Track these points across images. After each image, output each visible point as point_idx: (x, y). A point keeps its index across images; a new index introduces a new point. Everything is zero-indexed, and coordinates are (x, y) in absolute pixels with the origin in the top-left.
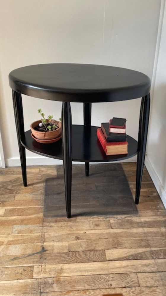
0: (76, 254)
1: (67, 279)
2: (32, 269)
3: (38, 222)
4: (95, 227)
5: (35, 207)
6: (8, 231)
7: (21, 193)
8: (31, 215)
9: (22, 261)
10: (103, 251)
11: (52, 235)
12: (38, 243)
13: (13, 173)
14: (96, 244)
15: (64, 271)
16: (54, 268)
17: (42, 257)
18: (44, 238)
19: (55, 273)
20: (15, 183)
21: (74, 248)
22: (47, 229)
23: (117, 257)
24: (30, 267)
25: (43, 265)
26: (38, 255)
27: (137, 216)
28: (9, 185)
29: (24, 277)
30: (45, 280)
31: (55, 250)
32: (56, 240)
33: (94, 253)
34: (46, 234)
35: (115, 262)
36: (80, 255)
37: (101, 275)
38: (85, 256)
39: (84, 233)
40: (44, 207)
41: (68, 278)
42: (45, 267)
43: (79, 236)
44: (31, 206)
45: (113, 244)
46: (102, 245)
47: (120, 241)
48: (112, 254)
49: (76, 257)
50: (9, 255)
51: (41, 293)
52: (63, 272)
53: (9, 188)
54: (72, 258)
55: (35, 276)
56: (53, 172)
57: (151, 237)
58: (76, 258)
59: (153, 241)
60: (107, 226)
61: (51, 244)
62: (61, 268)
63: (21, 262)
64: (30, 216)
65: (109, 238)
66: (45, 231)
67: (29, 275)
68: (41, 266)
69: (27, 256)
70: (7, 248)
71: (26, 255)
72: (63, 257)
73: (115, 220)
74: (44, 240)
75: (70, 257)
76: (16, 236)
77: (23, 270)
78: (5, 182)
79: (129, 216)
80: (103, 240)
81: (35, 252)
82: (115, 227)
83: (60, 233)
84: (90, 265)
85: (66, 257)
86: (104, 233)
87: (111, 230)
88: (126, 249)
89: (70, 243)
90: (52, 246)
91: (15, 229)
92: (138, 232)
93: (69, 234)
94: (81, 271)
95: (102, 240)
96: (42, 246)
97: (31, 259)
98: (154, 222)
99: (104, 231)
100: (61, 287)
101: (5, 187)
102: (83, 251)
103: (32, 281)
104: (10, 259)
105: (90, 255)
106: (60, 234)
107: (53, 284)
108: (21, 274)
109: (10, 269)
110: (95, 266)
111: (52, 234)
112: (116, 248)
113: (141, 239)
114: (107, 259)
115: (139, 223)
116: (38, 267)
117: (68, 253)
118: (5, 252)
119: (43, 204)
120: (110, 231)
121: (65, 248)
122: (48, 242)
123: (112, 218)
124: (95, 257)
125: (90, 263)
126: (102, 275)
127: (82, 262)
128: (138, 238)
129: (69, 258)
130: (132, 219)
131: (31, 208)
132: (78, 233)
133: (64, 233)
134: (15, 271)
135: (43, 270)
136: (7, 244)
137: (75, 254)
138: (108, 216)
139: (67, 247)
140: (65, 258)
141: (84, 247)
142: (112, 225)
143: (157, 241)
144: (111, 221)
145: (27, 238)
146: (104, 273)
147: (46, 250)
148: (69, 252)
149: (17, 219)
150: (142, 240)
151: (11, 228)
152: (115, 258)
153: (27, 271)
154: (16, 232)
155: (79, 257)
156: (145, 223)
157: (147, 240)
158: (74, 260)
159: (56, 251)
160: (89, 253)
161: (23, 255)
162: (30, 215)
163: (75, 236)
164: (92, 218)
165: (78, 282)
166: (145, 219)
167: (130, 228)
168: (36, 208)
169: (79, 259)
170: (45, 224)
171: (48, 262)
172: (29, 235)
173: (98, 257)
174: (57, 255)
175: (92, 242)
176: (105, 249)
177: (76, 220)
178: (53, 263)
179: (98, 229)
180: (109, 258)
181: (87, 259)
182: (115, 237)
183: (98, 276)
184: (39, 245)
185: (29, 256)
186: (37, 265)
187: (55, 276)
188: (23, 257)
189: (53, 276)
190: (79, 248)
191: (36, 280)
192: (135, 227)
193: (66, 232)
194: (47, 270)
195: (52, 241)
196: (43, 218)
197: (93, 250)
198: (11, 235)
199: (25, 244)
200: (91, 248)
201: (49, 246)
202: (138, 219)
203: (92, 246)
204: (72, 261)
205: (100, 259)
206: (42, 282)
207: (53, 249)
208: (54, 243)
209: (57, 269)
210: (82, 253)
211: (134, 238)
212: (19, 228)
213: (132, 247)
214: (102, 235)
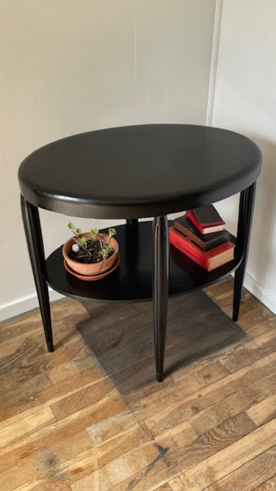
0: (212, 437)
1: (228, 480)
2: (168, 489)
3: (120, 408)
4: (207, 381)
5: (95, 383)
6: (84, 442)
7: (53, 367)
8: (101, 399)
9: (145, 483)
10: (243, 415)
11: (158, 421)
12: (146, 442)
14: (227, 407)
15: (214, 469)
16: (199, 472)
17: (169, 462)
18: (150, 431)
19: (205, 480)
20: (29, 352)
21: (202, 427)
22: (141, 414)
24: (163, 487)
25: (180, 475)
26: (160, 462)
27: (248, 340)
28: (21, 358)
31: (179, 442)
32: (169, 426)
33: (234, 423)
34: (146, 422)
35: (270, 424)
36: (219, 435)
37: (265, 452)
38: (226, 434)
39: (199, 397)
40: (109, 377)
41: (228, 478)
42: (185, 476)
43: (196, 406)
44: (87, 383)
45: (249, 397)
46: (235, 405)
47: (253, 389)
48: (257, 413)
49: (215, 440)
50: (117, 482)
52: (215, 473)
53: (26, 365)
54: (212, 445)
56: (77, 310)
58: (216, 442)
60: (221, 373)
62: (208, 468)
63: (145, 486)
64: (100, 402)
65: (236, 390)
66: (142, 417)
68: (178, 479)
69: (147, 472)
70: (106, 473)
71: (144, 472)
73: (225, 358)
74: (152, 434)
75: (207, 444)
76: (103, 446)
78: (9, 357)
79: (237, 344)
80: (232, 396)
81: (153, 460)
82: (232, 368)
83: (166, 412)
84: (241, 443)
85: (202, 447)
86: (225, 385)
87: (231, 376)
88: (269, 398)
89: (190, 421)
90: (170, 438)
91: (93, 435)
92: (266, 365)
93: (180, 408)
94: (237, 459)
95: (230, 397)
96: (155, 444)
97: (156, 474)
98: (275, 340)
99: (223, 382)
101: (17, 366)
102: (218, 427)
104: (123, 488)
105: (231, 428)
106: (167, 414)
110: (249, 441)
111: (155, 418)
112: (255, 402)
114: (257, 424)
116: (175, 482)
117: (200, 439)
118: (107, 482)
119: (105, 373)
120: (231, 378)
121: (190, 433)
122: (159, 434)
123: (218, 356)
124: (240, 429)
125: (240, 441)
126: (267, 452)
127: (229, 445)
128: (272, 374)
129: (208, 447)
130: (245, 347)
131: (91, 388)
132: (190, 401)
133: (172, 409)
135: (185, 482)
136: (99, 465)
137: (210, 437)
138: (212, 356)
139: (192, 430)
140: (202, 449)
141: (215, 419)
142: (226, 367)
144: (221, 362)
145: (124, 442)
146: (267, 447)
147: (167, 449)
148: (200, 437)
149: (83, 416)
151: (84, 436)
152: (265, 418)
154: (99, 439)
155: (219, 439)
159: (181, 443)
160: (229, 426)
161: (137, 473)
162: (98, 401)
163: (190, 407)
164: (192, 367)
165: (243, 477)
167: (252, 362)
168: (98, 383)
169: (221, 441)
170: (133, 406)
171: (183, 467)
172: (124, 436)
173: (243, 427)
174: (187, 449)
175: (219, 407)
176: (243, 409)
177: (173, 381)
178: (191, 465)
179: (214, 383)
180: (259, 422)
181: (231, 436)
182: (244, 385)
183: (263, 455)
184: (150, 445)
185: (148, 470)
186: (171, 480)
187: (209, 484)
188: (141, 476)
189: (206, 486)
190: (210, 425)
192: (257, 358)
193: (173, 407)
194: (192, 480)
195: (165, 430)
196: (123, 398)
197: (229, 419)
198: (95, 447)
199: (128, 453)
200: (225, 417)
201: (167, 441)
202: (253, 344)
203: (224, 413)
204: (215, 449)
205: (247, 428)
207: (175, 442)
208: (169, 432)
209: (204, 472)
210: (219, 429)
211: (268, 376)
212: (98, 429)
213: (273, 391)
214: (224, 389)
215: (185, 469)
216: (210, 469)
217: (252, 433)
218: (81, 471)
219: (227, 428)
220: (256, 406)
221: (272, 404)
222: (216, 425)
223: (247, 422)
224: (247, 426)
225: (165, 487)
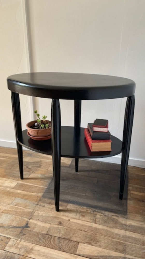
2: (8, 240)
3: (36, 200)
4: (80, 217)
6: (9, 201)
7: (36, 173)
8: (34, 193)
9: (5, 230)
10: (76, 243)
11: (40, 215)
12: (26, 218)
13: (38, 157)
14: (74, 234)
15: (33, 251)
16: (26, 246)
17: (22, 232)
18: (33, 216)
19: (24, 251)
20: (36, 165)
21: (52, 232)
22: (39, 208)
24: (8, 238)
25: (19, 240)
26: (20, 230)
27: (124, 217)
28: (31, 165)
30: (13, 255)
31: (36, 229)
32: (41, 220)
33: (67, 243)
34: (36, 212)
36: (55, 241)
38: (58, 243)
39: (68, 220)
40: (47, 188)
42: (19, 242)
43: (62, 222)
44: (38, 185)
45: (90, 239)
46: (79, 237)
47: (97, 238)
48: (84, 249)
49: (50, 241)
53: (30, 168)
54: (46, 242)
55: (7, 248)
56: (68, 162)
57: (130, 243)
58: (50, 242)
59: (131, 247)
60: (91, 219)
61: (35, 222)
62: (32, 248)
63: (3, 232)
64: (32, 194)
65: (88, 231)
66: (37, 209)
67: (3, 245)
68: (16, 240)
69: (11, 228)
71: (10, 227)
73: (102, 216)
76: (13, 207)
77: (1, 239)
78: (29, 162)
79: (117, 215)
80: (82, 232)
81: (19, 226)
82: (99, 222)
83: (48, 214)
84: (58, 253)
85: (42, 238)
86: (86, 225)
88: (100, 248)
89: (51, 226)
90: (35, 224)
91: (15, 201)
92: (119, 234)
93: (55, 217)
95: (81, 231)
96: (28, 222)
97: (12, 231)
98: (140, 228)
101: (27, 166)
102: (59, 238)
103: (2, 252)
105: (63, 243)
106: (47, 215)
110: (63, 255)
111: (41, 213)
112: (90, 244)
114: (77, 253)
115: (124, 226)
116: (14, 241)
117: (45, 235)
119: (48, 186)
120: (93, 225)
121: (45, 229)
122: (34, 219)
123: (99, 212)
124: (66, 247)
125: (59, 252)
127: (52, 248)
128: (117, 240)
129: (44, 241)
130: (118, 219)
131: (36, 187)
132: (62, 219)
133: (51, 215)
135: (16, 244)
136: (2, 212)
137: (50, 238)
138: (97, 210)
139: (47, 229)
140: (40, 239)
141: (62, 234)
142: (96, 220)
143: (134, 249)
144: (97, 215)
145: (20, 211)
147: (28, 227)
148: (47, 234)
149: (21, 193)
150: (120, 243)
151: (12, 199)
152: (85, 254)
153: (3, 241)
154: (15, 204)
155: (52, 242)
156: (130, 227)
157: (124, 245)
158: (47, 244)
159: (36, 230)
160: (63, 242)
161: (8, 225)
162: (32, 192)
163: (59, 221)
164: (81, 208)
166: (131, 223)
167: (113, 227)
168: (41, 187)
169: (52, 244)
170: (40, 203)
171: (24, 238)
172: (23, 209)
173: (69, 248)
174: (34, 234)
175: (71, 231)
176: (80, 241)
177: (67, 207)
178: (28, 241)
179: (83, 220)
180: (80, 253)
181: (59, 246)
182: (95, 232)
185: (12, 228)
186: (13, 239)
187: (23, 255)
188: (8, 227)
189: (21, 254)
190: (57, 234)
191: (6, 252)
192: (119, 227)
193: (53, 215)
194: (19, 246)
195: (38, 220)
196: (41, 198)
197: (68, 239)
198: (9, 205)
199: (15, 216)
200: (67, 237)
201: (33, 224)
202: (124, 221)
203: (69, 235)
204: (45, 244)
205: (70, 250)
206: (9, 256)
207: (35, 228)
208: (38, 222)
209: (28, 248)
210: (58, 239)
211: (113, 239)
212: (19, 201)
213: (106, 247)
214: (83, 226)
215: (23, 240)
216: (32, 249)
217: (69, 254)
219: (62, 242)
220: (88, 245)
221: (98, 251)
222: (59, 237)
223: (74, 248)
224: (71, 249)
225: (8, 239)
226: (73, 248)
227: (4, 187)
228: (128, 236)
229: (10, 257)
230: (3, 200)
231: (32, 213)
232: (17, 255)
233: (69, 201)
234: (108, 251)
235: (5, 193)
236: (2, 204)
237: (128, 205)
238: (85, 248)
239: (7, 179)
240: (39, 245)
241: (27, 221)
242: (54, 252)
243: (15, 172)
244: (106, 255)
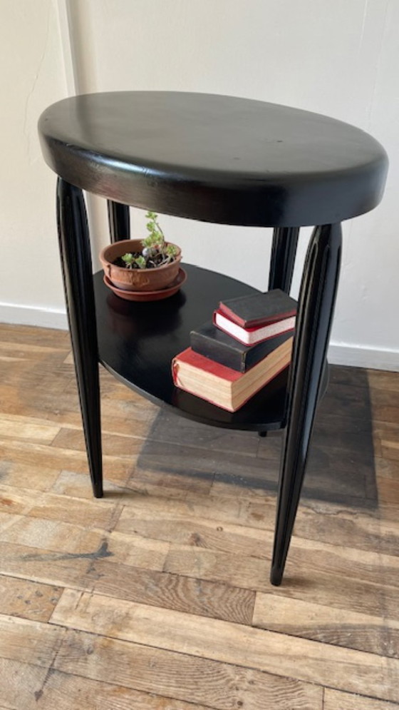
0: (177, 585)
1: (131, 650)
2: (56, 595)
3: (119, 476)
4: (251, 521)
5: (126, 436)
6: (44, 481)
7: (109, 398)
8: (112, 455)
9: (45, 567)
10: (249, 594)
11: (139, 518)
12: (99, 528)
14: (238, 567)
15: (131, 622)
16: (111, 609)
17: (94, 570)
18: (117, 521)
19: (106, 624)
21: (177, 564)
23: (281, 622)
24: (56, 588)
25: (87, 592)
26: (85, 563)
27: (371, 516)
29: (30, 611)
30: (77, 635)
31: (132, 558)
32: (144, 533)
33: (223, 594)
34: (125, 509)
35: (274, 637)
36: (188, 590)
37: (222, 662)
38: (198, 596)
39: (218, 529)
40: (146, 441)
41: (133, 648)
42: (90, 599)
43: (202, 536)
44: (119, 432)
46: (254, 575)
47: (304, 576)
48: (272, 608)
49: (176, 591)
50: (22, 543)
51: (51, 670)
52: (126, 627)
54: (164, 594)
55: (56, 617)
57: (395, 585)
58: (174, 594)
61: (127, 538)
62: (127, 614)
63: (40, 571)
64: (107, 458)
66: (127, 501)
67: (44, 610)
68: (80, 594)
69: (60, 559)
70: (25, 525)
71: (58, 555)
72: (143, 583)
73: (309, 514)
74: (116, 525)
76: (57, 498)
77: (36, 592)
79: (350, 509)
80: (261, 561)
81: (83, 552)
82: (304, 531)
83: (160, 516)
84: (202, 624)
85: (151, 585)
88: (315, 605)
89: (173, 548)
90: (128, 545)
91: (60, 481)
92: (362, 562)
93: (181, 523)
94: (173, 637)
95: (257, 560)
96: (105, 539)
97: (66, 568)
100: (106, 669)
102: (199, 581)
103: (44, 629)
104: (19, 554)
105: (213, 596)
106: (158, 518)
107: (92, 652)
108: (27, 602)
109: (7, 583)
110: (216, 631)
111: (140, 513)
112: (287, 593)
113: (367, 586)
114: (255, 620)
115: (371, 537)
116: (73, 595)
117: (159, 575)
118: (15, 534)
119: (147, 434)
121: (156, 559)
122: (122, 531)
124: (223, 606)
125: (204, 620)
126: (225, 666)
127: (184, 611)
128: (358, 580)
129: (157, 592)
130: (355, 521)
131: (117, 439)
132: (201, 526)
133: (169, 519)
134: (18, 590)
135: (82, 605)
136: (29, 513)
137: (174, 583)
139: (163, 558)
140: (146, 588)
141: (205, 568)
145: (79, 511)
146: (232, 660)
147: (109, 554)
148: (164, 572)
149: (76, 457)
150: (368, 589)
151: (53, 476)
152: (276, 622)
153: (43, 598)
154: (62, 488)
155: (181, 595)
156: (388, 542)
157: (381, 592)
158: (167, 599)
159: (131, 562)
160: (212, 590)
161: (51, 551)
163: (193, 532)
164: (250, 493)
165: (154, 665)
166: (392, 529)
167: (344, 545)
168: (130, 438)
169: (180, 599)
170: (134, 484)
171: (100, 587)
172: (87, 505)
173: (230, 608)
174: (129, 572)
175: (229, 559)
176: (258, 588)
177: (209, 491)
178: (113, 594)
179: (258, 529)
180: (262, 620)
181: (201, 604)
182: (296, 561)
183: (214, 664)
184: (99, 534)
185: (64, 558)
186: (72, 589)
187: (103, 633)
188: (51, 557)
189: (98, 632)
190: (192, 570)
191: (55, 630)
192: (358, 545)
193: (174, 517)
194: (91, 610)
195: (133, 533)
196: (134, 469)
197: (224, 584)
198: (48, 494)
199: (68, 524)
200: (222, 577)
201: (121, 545)
202: (373, 525)
203: (226, 571)
204: (161, 601)
205: (234, 614)
206: (66, 639)
207: (128, 555)
208: (134, 539)
209: (117, 613)
210: (195, 584)
211: (348, 578)
212: (73, 480)
213: (332, 601)
214: (261, 546)
215: (100, 591)
216: (128, 616)
217: (234, 624)
218: (9, 505)
219: (208, 591)
220: (282, 598)
221: (310, 614)
222: (198, 577)
223: (243, 606)
224: (236, 611)
225: (56, 590)
226: (241, 608)
227: (22, 441)
228: (388, 568)
229: (69, 643)
230: (26, 479)
231: (113, 514)
232: (86, 634)
233: (215, 474)
234: (337, 611)
235: (30, 460)
236: (25, 489)
237: (378, 480)
238: (275, 607)
239: (29, 419)
240: (147, 604)
241: (102, 538)
242: (191, 620)
243: (49, 397)
244: (335, 624)
